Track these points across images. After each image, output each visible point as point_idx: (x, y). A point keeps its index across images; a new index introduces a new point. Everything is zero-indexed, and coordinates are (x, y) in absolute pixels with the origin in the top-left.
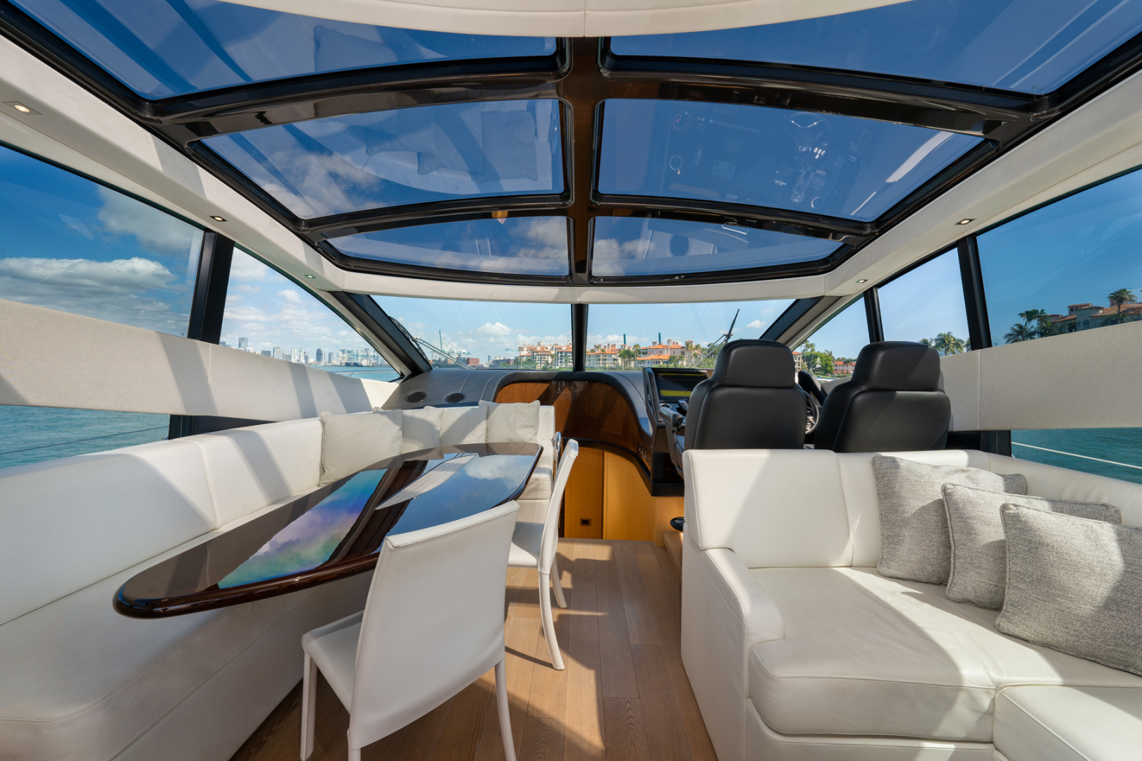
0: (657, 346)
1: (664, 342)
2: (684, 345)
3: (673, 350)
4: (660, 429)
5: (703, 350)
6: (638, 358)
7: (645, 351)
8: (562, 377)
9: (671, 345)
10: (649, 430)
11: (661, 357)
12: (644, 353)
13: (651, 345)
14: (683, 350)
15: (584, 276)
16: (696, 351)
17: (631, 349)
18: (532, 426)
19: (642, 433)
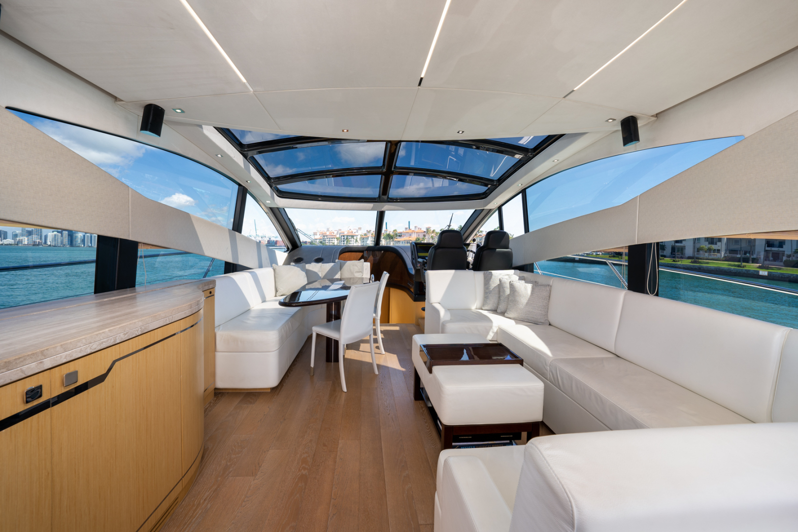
0: (408, 231)
1: (412, 228)
2: (425, 230)
3: (418, 234)
4: (417, 271)
5: (437, 233)
6: (396, 240)
7: (400, 234)
8: (369, 249)
9: (417, 230)
10: (413, 272)
11: (410, 239)
12: (399, 236)
13: (404, 230)
14: (424, 234)
15: (385, 197)
16: (433, 235)
17: (391, 233)
18: (361, 272)
19: (409, 274)
